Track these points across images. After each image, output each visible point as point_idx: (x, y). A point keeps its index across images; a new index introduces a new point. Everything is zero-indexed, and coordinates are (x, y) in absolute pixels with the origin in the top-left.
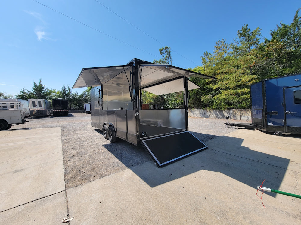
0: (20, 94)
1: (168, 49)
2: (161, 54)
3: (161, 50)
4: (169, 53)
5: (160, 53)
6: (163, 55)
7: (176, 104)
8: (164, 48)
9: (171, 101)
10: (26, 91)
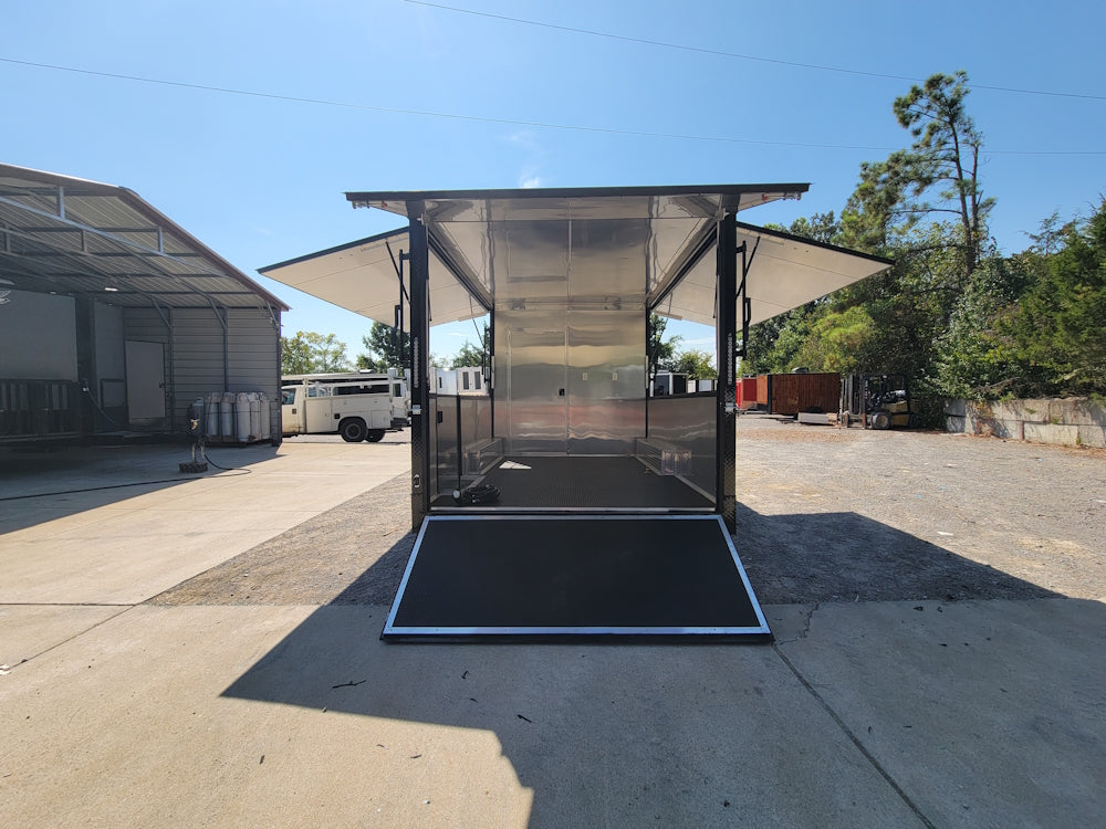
0: (459, 356)
1: (950, 82)
2: (906, 124)
3: (901, 105)
4: (953, 103)
5: (895, 119)
6: (914, 126)
7: (985, 373)
8: (922, 86)
9: (951, 358)
10: (470, 349)
